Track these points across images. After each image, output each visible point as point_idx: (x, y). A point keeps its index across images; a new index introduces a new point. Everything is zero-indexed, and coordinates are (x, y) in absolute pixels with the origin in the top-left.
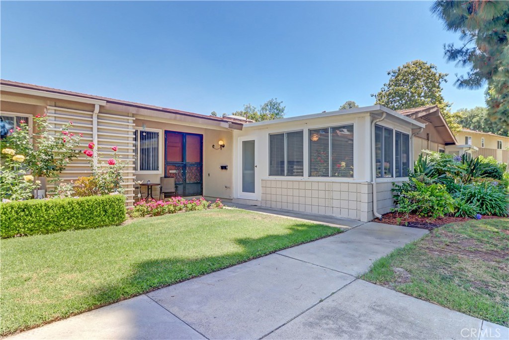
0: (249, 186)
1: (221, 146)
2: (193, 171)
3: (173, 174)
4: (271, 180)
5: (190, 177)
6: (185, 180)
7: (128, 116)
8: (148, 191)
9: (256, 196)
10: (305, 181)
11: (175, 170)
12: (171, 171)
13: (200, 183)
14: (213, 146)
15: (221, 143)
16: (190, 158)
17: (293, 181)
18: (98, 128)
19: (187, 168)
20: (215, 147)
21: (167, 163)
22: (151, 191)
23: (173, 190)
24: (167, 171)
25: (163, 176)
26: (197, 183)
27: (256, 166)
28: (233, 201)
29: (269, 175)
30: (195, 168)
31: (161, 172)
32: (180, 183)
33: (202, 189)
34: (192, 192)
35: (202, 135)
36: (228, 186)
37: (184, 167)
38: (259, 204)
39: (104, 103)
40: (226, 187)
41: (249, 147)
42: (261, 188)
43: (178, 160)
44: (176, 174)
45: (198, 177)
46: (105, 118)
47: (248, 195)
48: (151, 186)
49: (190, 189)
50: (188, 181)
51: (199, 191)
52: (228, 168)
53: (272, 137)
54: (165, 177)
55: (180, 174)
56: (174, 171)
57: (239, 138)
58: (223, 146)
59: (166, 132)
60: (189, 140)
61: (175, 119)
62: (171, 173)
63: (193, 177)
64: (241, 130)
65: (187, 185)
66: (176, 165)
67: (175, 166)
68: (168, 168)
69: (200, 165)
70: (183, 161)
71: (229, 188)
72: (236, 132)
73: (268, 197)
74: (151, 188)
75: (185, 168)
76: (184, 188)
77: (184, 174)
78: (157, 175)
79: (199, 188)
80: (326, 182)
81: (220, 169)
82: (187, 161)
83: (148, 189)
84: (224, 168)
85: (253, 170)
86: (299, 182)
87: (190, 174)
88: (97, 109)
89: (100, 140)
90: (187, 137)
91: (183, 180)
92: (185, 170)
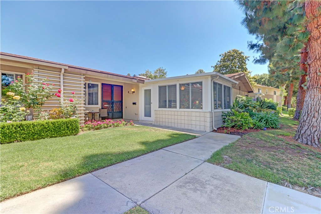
0: (148, 114)
1: (133, 92)
2: (117, 105)
4: (160, 110)
6: (113, 110)
7: (81, 75)
8: (92, 116)
9: (152, 119)
10: (178, 111)
11: (108, 104)
12: (105, 106)
14: (129, 92)
15: (133, 90)
16: (116, 99)
17: (171, 111)
18: (64, 82)
21: (103, 101)
22: (94, 116)
23: (106, 116)
26: (120, 112)
27: (152, 103)
28: (139, 122)
30: (118, 104)
31: (99, 106)
32: (110, 112)
33: (122, 115)
34: (117, 117)
35: (122, 86)
36: (136, 113)
37: (113, 103)
38: (153, 123)
39: (67, 68)
41: (148, 93)
42: (154, 114)
43: (109, 99)
44: (108, 107)
45: (120, 109)
46: (68, 76)
47: (147, 118)
48: (94, 114)
49: (116, 115)
51: (121, 116)
52: (137, 104)
53: (160, 88)
54: (102, 108)
55: (110, 107)
56: (107, 106)
57: (142, 88)
58: (134, 92)
59: (102, 84)
61: (107, 77)
62: (105, 107)
63: (118, 109)
64: (144, 83)
65: (114, 113)
67: (108, 102)
68: (103, 104)
69: (121, 102)
70: (112, 100)
72: (141, 85)
73: (158, 120)
74: (94, 115)
76: (113, 114)
77: (112, 107)
78: (97, 107)
79: (121, 114)
80: (188, 112)
81: (132, 104)
82: (114, 100)
83: (92, 115)
84: (134, 104)
85: (150, 105)
86: (174, 111)
87: (116, 107)
88: (63, 71)
89: (64, 88)
90: (114, 87)
91: (112, 110)
92: (113, 105)
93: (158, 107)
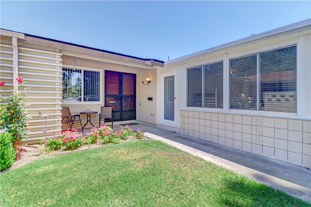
0: (170, 115)
1: (148, 82)
2: (128, 101)
3: (112, 104)
4: (189, 111)
5: (126, 106)
6: (122, 109)
7: (55, 52)
8: (87, 118)
9: (175, 124)
10: (226, 114)
11: (114, 100)
12: (110, 102)
13: (134, 110)
14: (143, 82)
15: (148, 79)
16: (126, 92)
17: (211, 113)
18: (19, 62)
19: (124, 99)
20: (144, 83)
21: (106, 96)
22: (90, 118)
23: (110, 116)
24: (107, 102)
25: (104, 105)
26: (132, 110)
27: (176, 98)
28: (157, 126)
29: (187, 106)
30: (130, 99)
31: (102, 102)
32: (118, 110)
33: (136, 114)
34: (127, 117)
35: (136, 74)
36: (153, 113)
37: (121, 98)
38: (178, 131)
39: (22, 37)
40: (152, 115)
41: (170, 82)
42: (180, 117)
43: (116, 93)
44: (114, 103)
45: (132, 106)
46: (27, 52)
47: (169, 123)
48: (90, 114)
49: (126, 115)
50: (124, 109)
51: (133, 116)
52: (154, 99)
53: (189, 71)
54: (106, 106)
55: (118, 104)
56: (113, 102)
57: (161, 75)
58: (150, 82)
59: (106, 72)
60: (125, 77)
62: (110, 103)
63: (128, 106)
64: (163, 66)
65: (123, 112)
66: (115, 97)
68: (108, 99)
69: (134, 97)
70: (120, 94)
71: (154, 115)
72: (159, 68)
73: (186, 126)
74: (90, 116)
75: (122, 100)
76: (121, 114)
77: (121, 104)
78: (98, 104)
79: (133, 114)
80: (252, 116)
81: (147, 100)
82: (124, 94)
83: (88, 116)
84: (150, 99)
85: (174, 100)
86: (218, 113)
87: (126, 104)
88: (15, 42)
89: (21, 73)
90: (123, 75)
91: (120, 108)
92: (122, 101)
93: (186, 106)
